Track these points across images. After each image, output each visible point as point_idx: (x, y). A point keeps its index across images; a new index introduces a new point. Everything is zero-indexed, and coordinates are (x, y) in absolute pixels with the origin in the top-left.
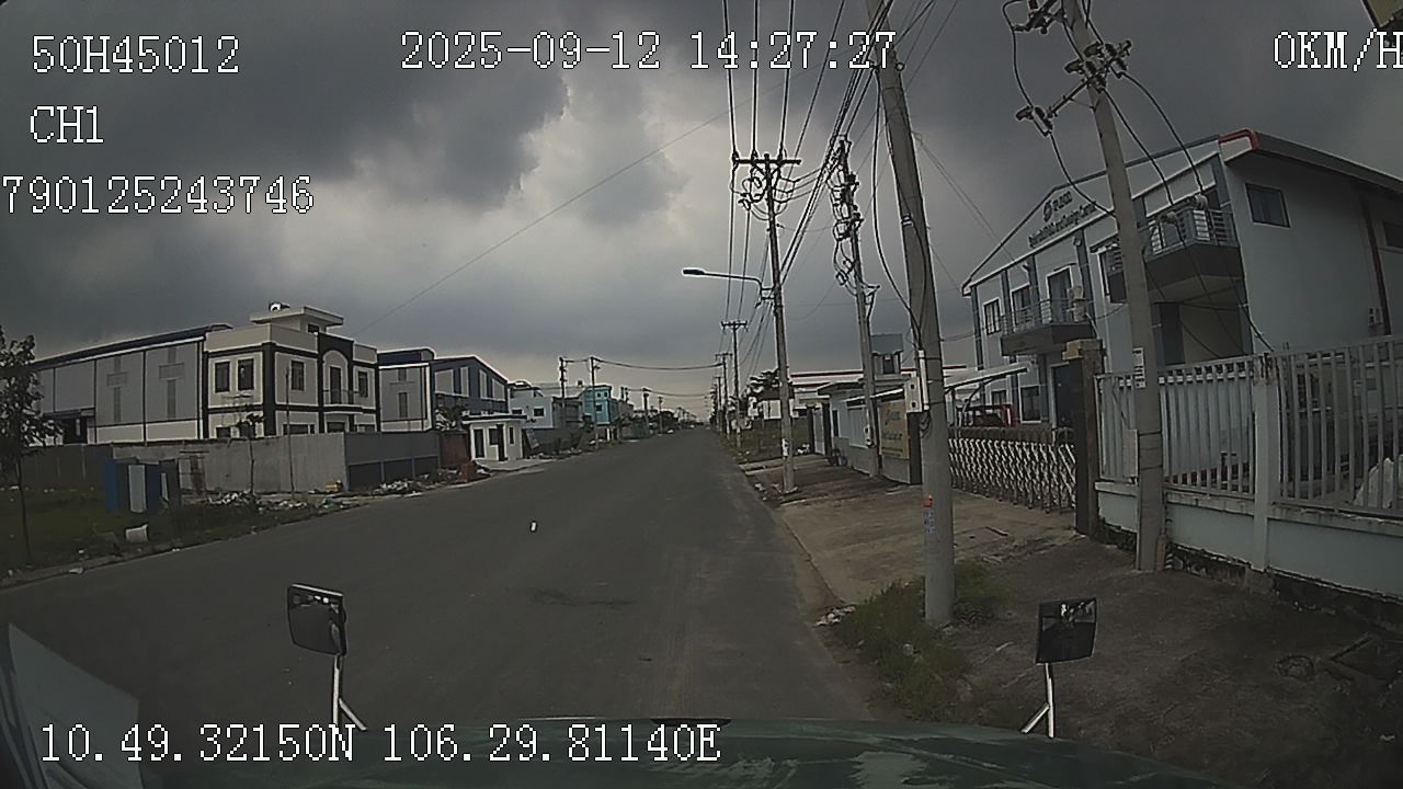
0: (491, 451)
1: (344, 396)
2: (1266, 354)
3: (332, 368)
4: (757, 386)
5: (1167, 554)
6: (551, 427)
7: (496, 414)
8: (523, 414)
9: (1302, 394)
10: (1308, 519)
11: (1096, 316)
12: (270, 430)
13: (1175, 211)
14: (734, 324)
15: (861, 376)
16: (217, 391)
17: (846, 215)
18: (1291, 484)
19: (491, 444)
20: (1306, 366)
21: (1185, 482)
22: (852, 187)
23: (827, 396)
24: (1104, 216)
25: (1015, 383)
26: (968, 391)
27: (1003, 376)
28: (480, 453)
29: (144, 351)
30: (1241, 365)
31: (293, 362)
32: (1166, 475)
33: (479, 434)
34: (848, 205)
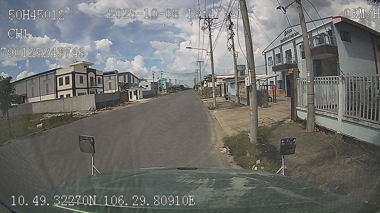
0: (134, 97)
1: (94, 84)
2: (342, 76)
3: (91, 77)
4: (206, 78)
5: (315, 127)
6: (150, 90)
7: (135, 87)
8: (143, 87)
9: (351, 87)
10: (352, 121)
11: (298, 62)
12: (74, 94)
13: (319, 36)
14: (200, 62)
15: (234, 76)
16: (60, 85)
17: (231, 33)
18: (348, 111)
19: (134, 95)
20: (353, 80)
21: (320, 108)
22: (232, 25)
23: (225, 81)
24: (300, 36)
25: (276, 79)
26: (263, 81)
27: (273, 77)
28: (131, 98)
29: (39, 77)
30: (335, 78)
31: (80, 76)
32: (315, 106)
33: (131, 92)
34: (231, 30)
